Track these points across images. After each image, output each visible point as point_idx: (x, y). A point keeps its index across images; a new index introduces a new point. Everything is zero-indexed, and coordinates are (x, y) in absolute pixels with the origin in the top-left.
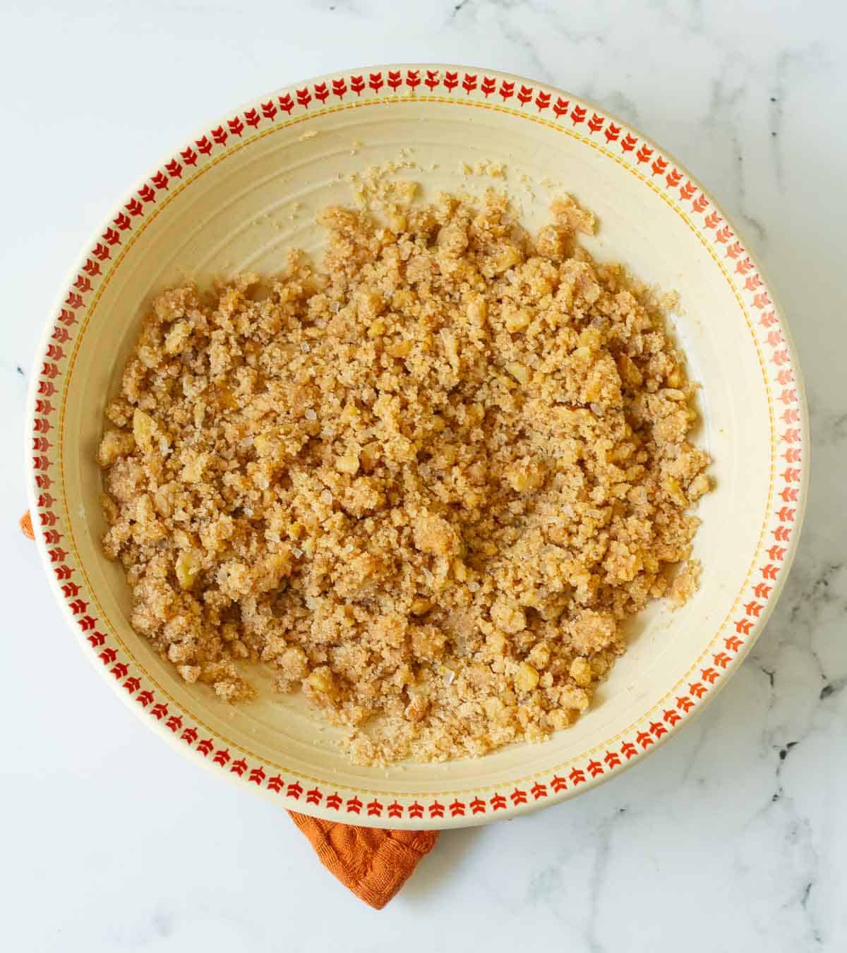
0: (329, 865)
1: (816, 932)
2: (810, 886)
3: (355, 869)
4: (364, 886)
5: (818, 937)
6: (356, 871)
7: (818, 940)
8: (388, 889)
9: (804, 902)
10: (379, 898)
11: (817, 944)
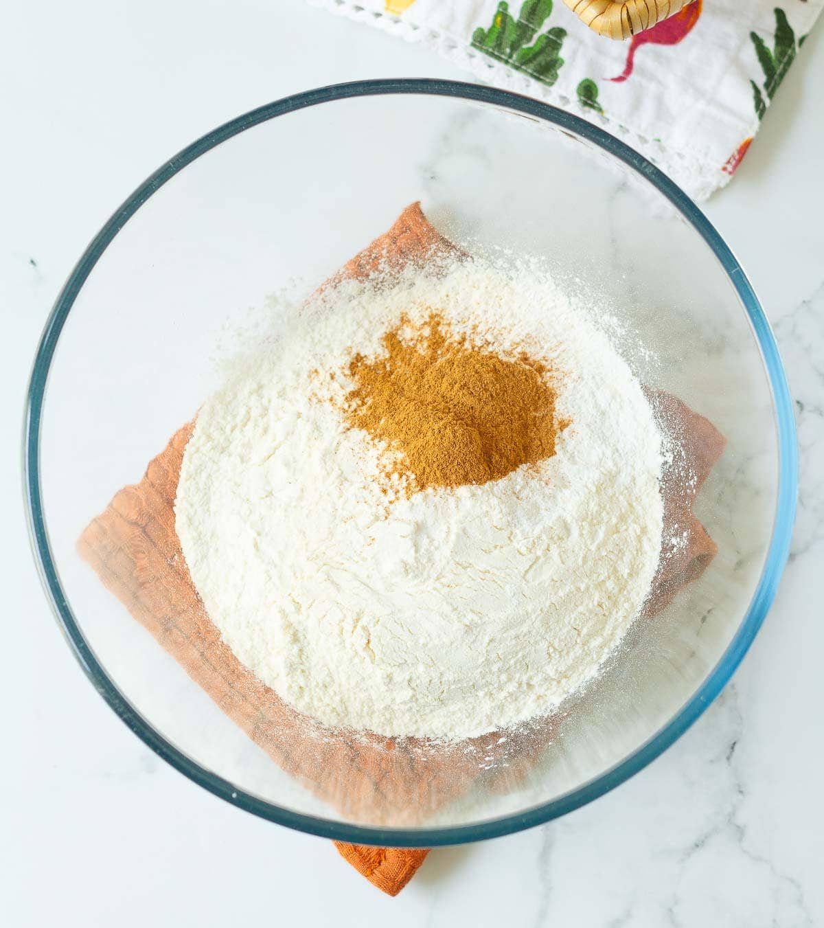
0: (347, 856)
1: (739, 786)
2: (734, 744)
3: (370, 859)
4: (379, 875)
5: (741, 789)
6: (372, 861)
7: (741, 792)
8: (401, 876)
9: (728, 758)
10: (394, 887)
11: (740, 797)
